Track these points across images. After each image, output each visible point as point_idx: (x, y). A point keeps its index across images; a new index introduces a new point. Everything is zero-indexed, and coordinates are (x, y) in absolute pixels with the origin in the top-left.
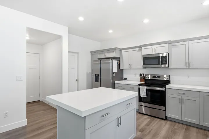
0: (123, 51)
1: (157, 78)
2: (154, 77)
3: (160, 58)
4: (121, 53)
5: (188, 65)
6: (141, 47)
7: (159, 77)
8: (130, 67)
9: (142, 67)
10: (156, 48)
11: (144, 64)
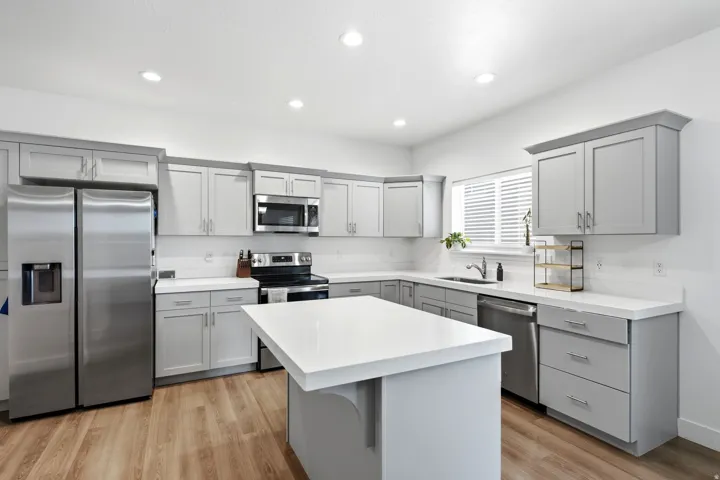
0: (171, 166)
1: (283, 261)
2: (276, 259)
3: (306, 209)
4: (163, 172)
5: (352, 230)
6: (250, 168)
7: (289, 259)
8: (207, 230)
9: (249, 232)
10: (295, 182)
11: (261, 223)
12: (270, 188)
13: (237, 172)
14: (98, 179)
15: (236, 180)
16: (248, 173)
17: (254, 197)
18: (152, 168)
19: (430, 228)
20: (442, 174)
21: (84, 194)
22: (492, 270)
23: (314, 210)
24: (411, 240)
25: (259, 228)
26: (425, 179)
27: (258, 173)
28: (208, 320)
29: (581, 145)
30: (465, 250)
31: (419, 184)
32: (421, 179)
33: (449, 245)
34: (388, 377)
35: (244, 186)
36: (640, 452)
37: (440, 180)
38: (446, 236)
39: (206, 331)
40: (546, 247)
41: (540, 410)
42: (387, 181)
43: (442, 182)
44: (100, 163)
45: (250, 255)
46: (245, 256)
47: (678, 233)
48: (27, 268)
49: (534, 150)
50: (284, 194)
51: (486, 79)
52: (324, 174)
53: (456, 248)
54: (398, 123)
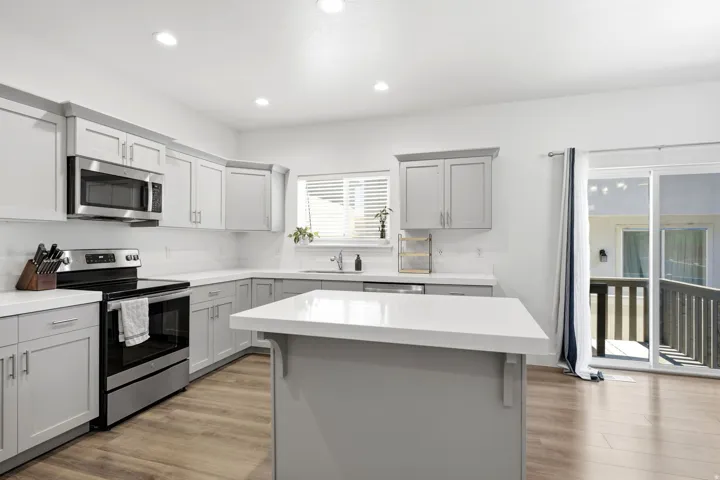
1: (102, 261)
2: (92, 258)
5: (196, 220)
6: (65, 113)
7: (111, 258)
9: (60, 215)
10: (135, 147)
11: (83, 202)
12: (98, 149)
13: (40, 113)
15: (36, 126)
16: (58, 119)
17: (71, 159)
20: (286, 165)
22: (350, 262)
23: (158, 192)
26: (274, 169)
28: (15, 368)
29: (442, 161)
30: (312, 244)
31: (267, 173)
32: (270, 168)
37: (283, 172)
43: (285, 174)
49: (402, 158)
50: (119, 161)
51: (382, 88)
52: (169, 142)
53: (304, 242)
54: (262, 102)
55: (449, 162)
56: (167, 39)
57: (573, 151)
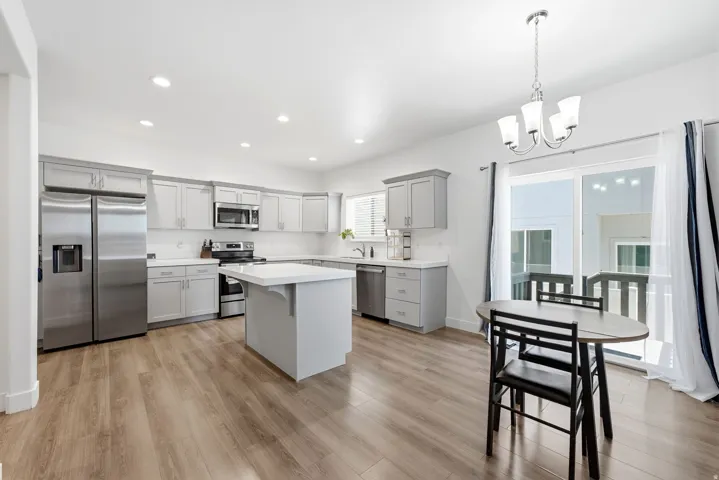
0: (155, 182)
1: (234, 247)
2: (229, 246)
3: (250, 213)
4: (150, 185)
5: (281, 227)
6: (211, 184)
7: (239, 246)
8: (181, 225)
9: (211, 227)
10: (243, 194)
11: (219, 221)
12: (226, 198)
13: (203, 187)
14: (104, 189)
15: (201, 192)
16: (210, 188)
17: (214, 204)
18: (144, 183)
19: (332, 226)
20: (340, 191)
21: (98, 200)
22: (368, 252)
23: (256, 214)
24: (321, 234)
25: (217, 224)
26: (329, 195)
27: (217, 188)
28: (184, 285)
29: (406, 182)
30: (353, 240)
31: (326, 197)
32: (327, 195)
33: (344, 237)
34: (300, 283)
35: (207, 197)
36: (425, 331)
37: (339, 195)
38: (342, 231)
39: (183, 292)
40: (395, 236)
41: (386, 322)
42: (304, 195)
43: (340, 197)
44: (105, 178)
45: (211, 243)
46: (208, 244)
47: (446, 227)
48: (56, 248)
49: (387, 182)
50: (235, 202)
51: (360, 141)
52: (262, 190)
53: (349, 238)
54: (312, 159)
55: (411, 182)
56: (245, 145)
57: (494, 164)
